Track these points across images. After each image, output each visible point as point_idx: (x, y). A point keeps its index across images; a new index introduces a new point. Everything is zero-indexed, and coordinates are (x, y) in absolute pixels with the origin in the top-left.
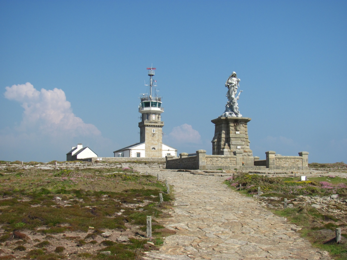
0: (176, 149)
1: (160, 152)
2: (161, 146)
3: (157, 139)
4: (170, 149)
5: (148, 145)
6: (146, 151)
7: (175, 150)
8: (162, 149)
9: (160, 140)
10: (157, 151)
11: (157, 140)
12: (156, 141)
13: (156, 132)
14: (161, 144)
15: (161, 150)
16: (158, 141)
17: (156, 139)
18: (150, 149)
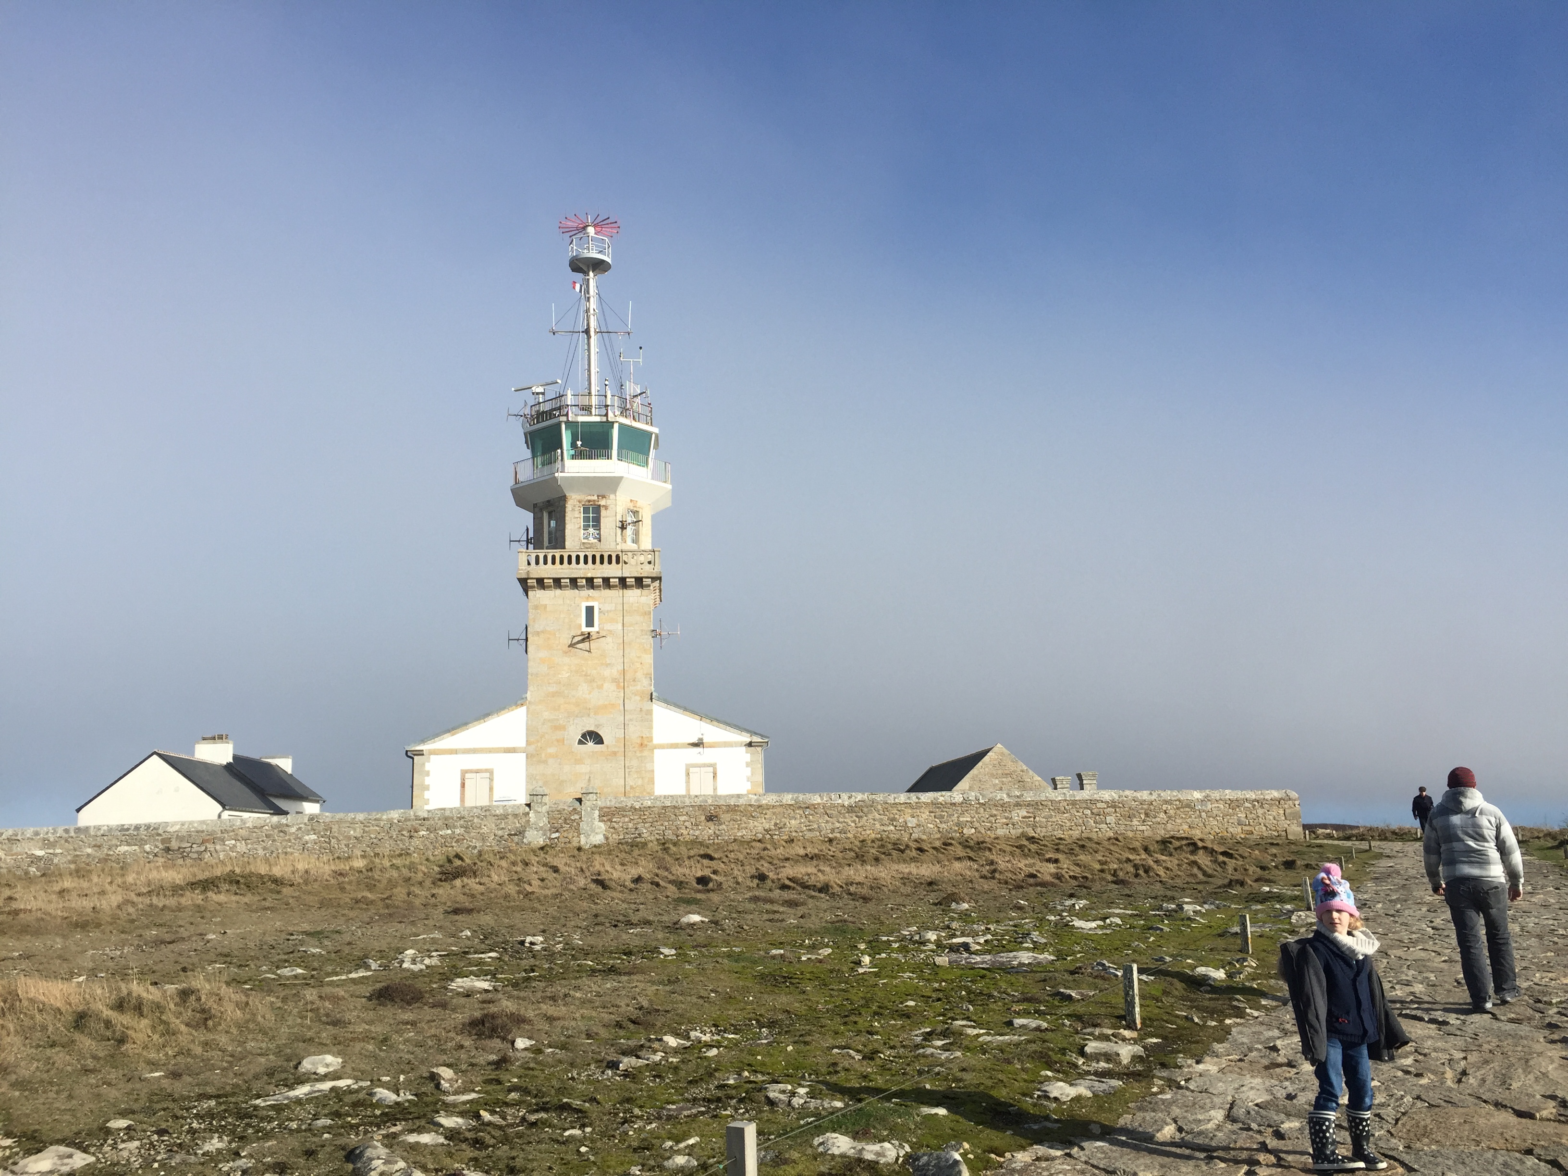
0: (753, 733)
1: (635, 763)
2: (647, 717)
3: (614, 672)
4: (712, 732)
5: (546, 715)
6: (533, 757)
7: (746, 738)
8: (650, 739)
9: (639, 675)
10: (615, 753)
11: (615, 680)
12: (609, 687)
13: (608, 627)
14: (647, 705)
15: (645, 745)
16: (623, 681)
17: (607, 672)
18: (561, 741)
